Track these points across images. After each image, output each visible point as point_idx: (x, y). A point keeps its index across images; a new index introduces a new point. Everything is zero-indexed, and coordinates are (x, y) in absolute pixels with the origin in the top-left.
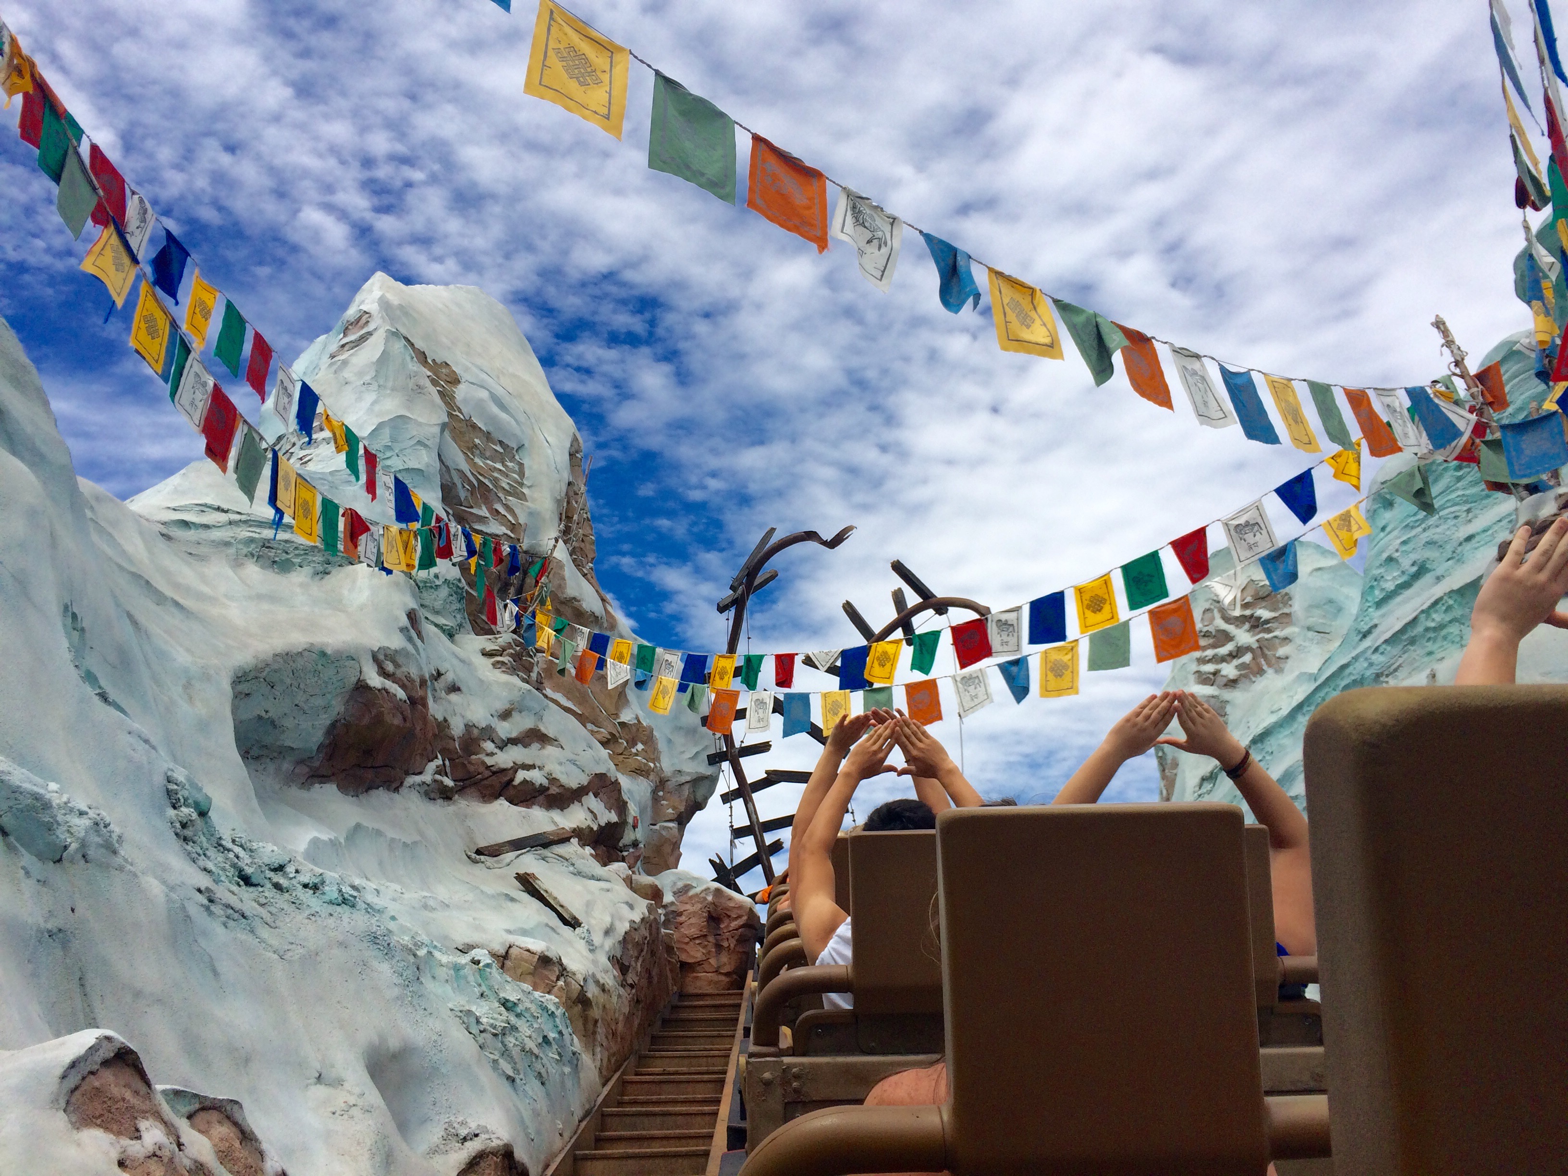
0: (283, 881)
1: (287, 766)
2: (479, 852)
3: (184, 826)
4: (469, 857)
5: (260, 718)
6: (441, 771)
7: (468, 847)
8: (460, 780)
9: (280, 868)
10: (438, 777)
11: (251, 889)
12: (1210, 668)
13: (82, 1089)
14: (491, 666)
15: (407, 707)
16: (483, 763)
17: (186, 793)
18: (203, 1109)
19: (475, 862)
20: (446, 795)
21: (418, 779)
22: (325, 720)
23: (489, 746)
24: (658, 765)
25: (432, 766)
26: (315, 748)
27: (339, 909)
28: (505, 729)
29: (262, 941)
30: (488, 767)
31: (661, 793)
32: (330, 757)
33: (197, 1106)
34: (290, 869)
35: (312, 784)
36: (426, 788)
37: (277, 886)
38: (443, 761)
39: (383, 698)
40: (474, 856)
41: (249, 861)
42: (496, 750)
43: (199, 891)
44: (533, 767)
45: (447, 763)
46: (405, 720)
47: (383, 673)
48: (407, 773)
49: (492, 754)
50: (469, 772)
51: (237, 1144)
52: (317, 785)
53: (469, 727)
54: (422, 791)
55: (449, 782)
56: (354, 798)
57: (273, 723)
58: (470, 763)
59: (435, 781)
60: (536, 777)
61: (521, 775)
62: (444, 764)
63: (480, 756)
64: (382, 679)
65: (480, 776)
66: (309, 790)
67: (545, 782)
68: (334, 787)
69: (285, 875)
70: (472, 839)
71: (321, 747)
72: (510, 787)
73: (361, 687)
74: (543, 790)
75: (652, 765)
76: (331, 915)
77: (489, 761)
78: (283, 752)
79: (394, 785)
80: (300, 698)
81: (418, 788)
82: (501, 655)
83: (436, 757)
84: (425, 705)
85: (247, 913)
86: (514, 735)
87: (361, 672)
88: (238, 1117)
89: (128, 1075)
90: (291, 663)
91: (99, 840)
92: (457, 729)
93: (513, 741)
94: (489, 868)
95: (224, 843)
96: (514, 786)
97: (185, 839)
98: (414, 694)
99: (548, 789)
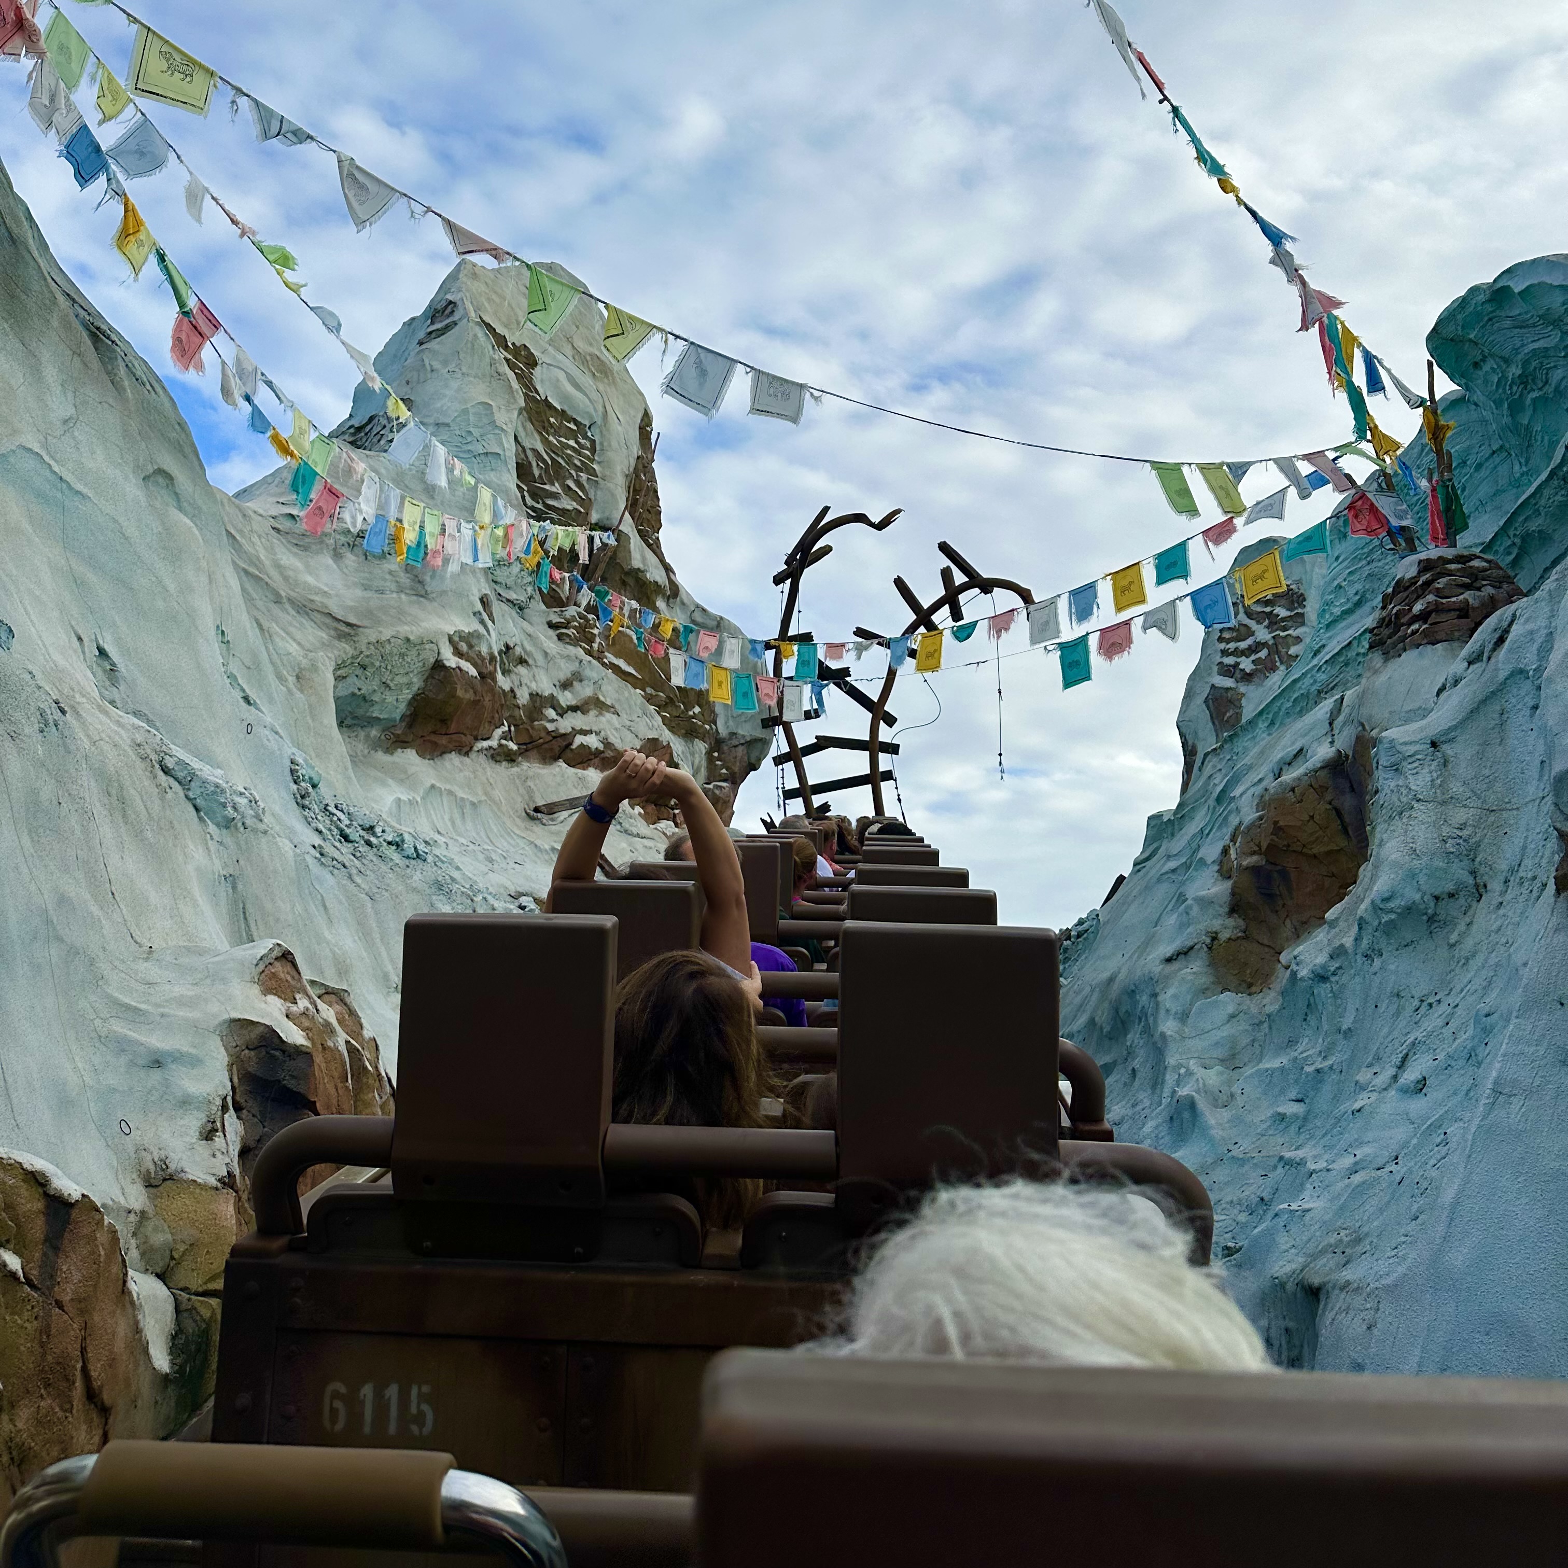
0: (373, 839)
1: (374, 732)
2: (537, 810)
3: (303, 797)
4: (528, 814)
5: (353, 694)
6: (504, 737)
7: (528, 805)
8: (525, 744)
9: (371, 829)
10: (504, 742)
11: (350, 845)
12: (1230, 660)
13: (266, 973)
14: (556, 638)
15: (477, 683)
16: (546, 728)
17: (304, 772)
18: (327, 993)
19: (533, 819)
20: (510, 758)
21: (485, 744)
22: (407, 695)
23: (551, 713)
24: (714, 727)
25: (498, 732)
26: (398, 718)
27: (413, 862)
28: (566, 698)
29: (358, 886)
30: (549, 733)
31: (716, 754)
32: (410, 726)
33: (324, 991)
34: (378, 830)
35: (396, 749)
36: (492, 751)
37: (369, 843)
38: (509, 727)
39: (457, 675)
40: (532, 813)
41: (348, 822)
42: (559, 718)
43: (314, 847)
44: (591, 732)
45: (513, 728)
46: (475, 693)
47: (458, 653)
48: (476, 739)
49: (553, 721)
50: (531, 737)
51: (347, 1017)
52: (399, 750)
53: (534, 696)
54: (489, 755)
55: (513, 746)
56: (431, 762)
57: (364, 698)
58: (533, 728)
59: (500, 745)
60: (593, 742)
61: (579, 740)
62: (510, 730)
63: (542, 722)
64: (457, 659)
65: (541, 741)
66: (392, 754)
67: (601, 747)
68: (414, 751)
69: (374, 834)
70: (531, 797)
71: (403, 717)
72: (568, 751)
73: (439, 665)
74: (598, 753)
75: (707, 727)
76: (408, 866)
77: (550, 727)
78: (372, 721)
79: (465, 750)
80: (387, 677)
81: (485, 752)
82: (566, 628)
83: (503, 724)
84: (494, 679)
85: (347, 864)
86: (574, 703)
87: (439, 653)
88: (348, 1000)
89: (289, 967)
90: (381, 649)
91: (252, 812)
92: (523, 697)
93: (574, 709)
94: (544, 825)
95: (329, 808)
96: (572, 750)
97: (304, 807)
98: (484, 671)
99: (603, 752)
